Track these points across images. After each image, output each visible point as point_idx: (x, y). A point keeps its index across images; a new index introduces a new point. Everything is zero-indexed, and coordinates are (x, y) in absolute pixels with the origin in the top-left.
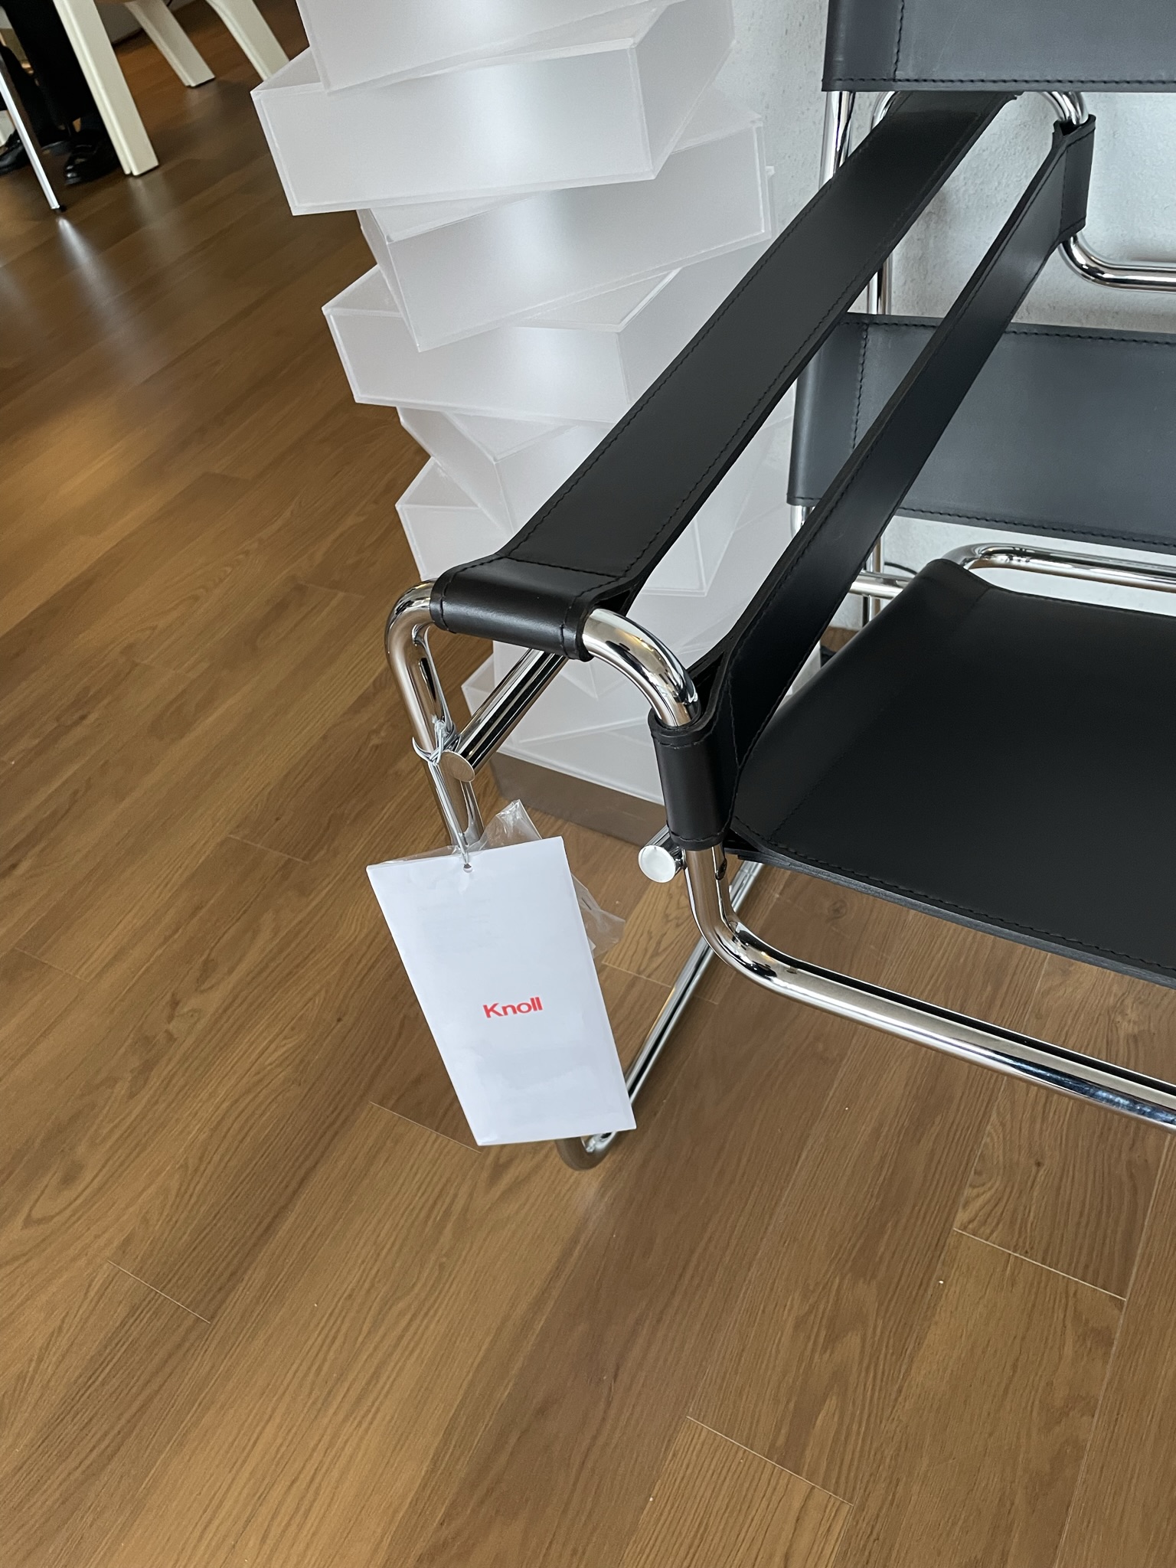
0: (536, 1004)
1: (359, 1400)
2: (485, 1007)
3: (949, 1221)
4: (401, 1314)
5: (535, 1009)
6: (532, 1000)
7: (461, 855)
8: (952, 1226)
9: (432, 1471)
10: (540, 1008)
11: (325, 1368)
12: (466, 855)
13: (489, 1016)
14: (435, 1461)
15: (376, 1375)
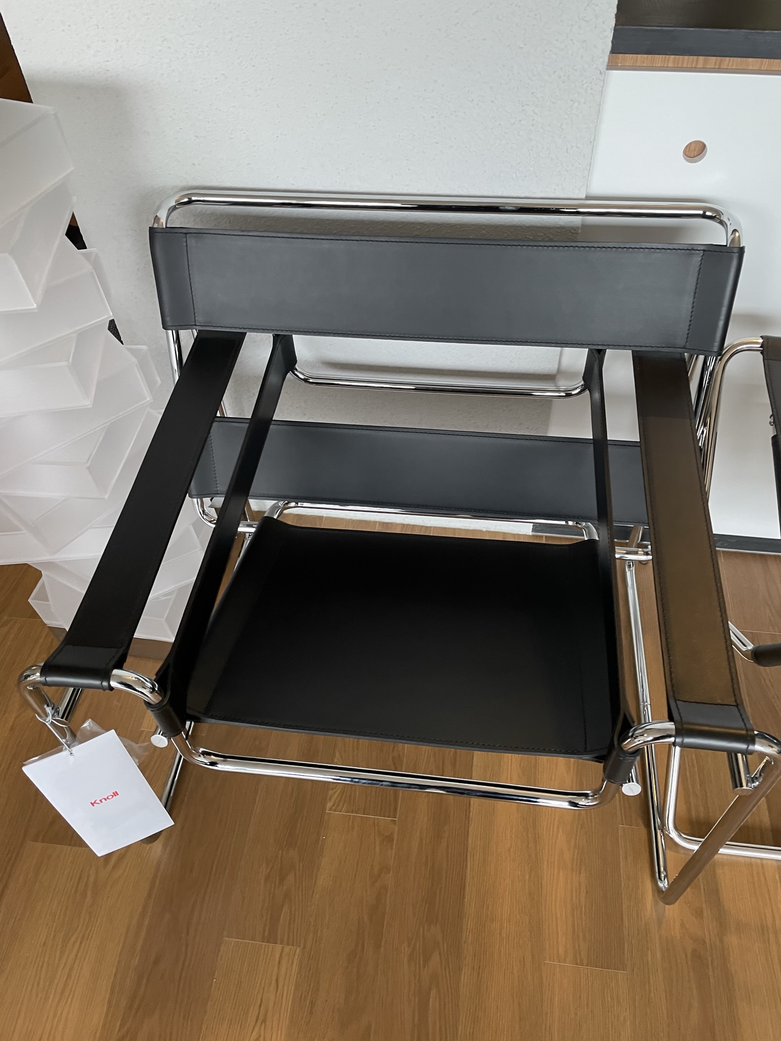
0: (116, 794)
1: (63, 991)
2: (91, 803)
3: (324, 809)
4: (75, 942)
5: (115, 796)
6: (113, 793)
7: (67, 751)
8: (325, 811)
9: (109, 1008)
10: (118, 794)
11: (41, 982)
12: (70, 750)
13: (93, 805)
14: (109, 1002)
15: (69, 976)
